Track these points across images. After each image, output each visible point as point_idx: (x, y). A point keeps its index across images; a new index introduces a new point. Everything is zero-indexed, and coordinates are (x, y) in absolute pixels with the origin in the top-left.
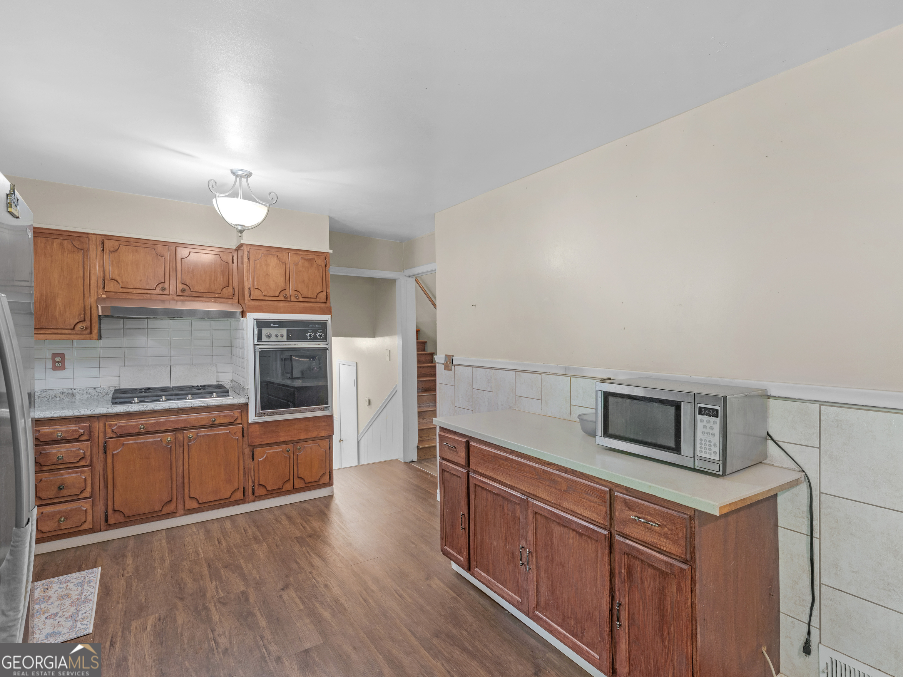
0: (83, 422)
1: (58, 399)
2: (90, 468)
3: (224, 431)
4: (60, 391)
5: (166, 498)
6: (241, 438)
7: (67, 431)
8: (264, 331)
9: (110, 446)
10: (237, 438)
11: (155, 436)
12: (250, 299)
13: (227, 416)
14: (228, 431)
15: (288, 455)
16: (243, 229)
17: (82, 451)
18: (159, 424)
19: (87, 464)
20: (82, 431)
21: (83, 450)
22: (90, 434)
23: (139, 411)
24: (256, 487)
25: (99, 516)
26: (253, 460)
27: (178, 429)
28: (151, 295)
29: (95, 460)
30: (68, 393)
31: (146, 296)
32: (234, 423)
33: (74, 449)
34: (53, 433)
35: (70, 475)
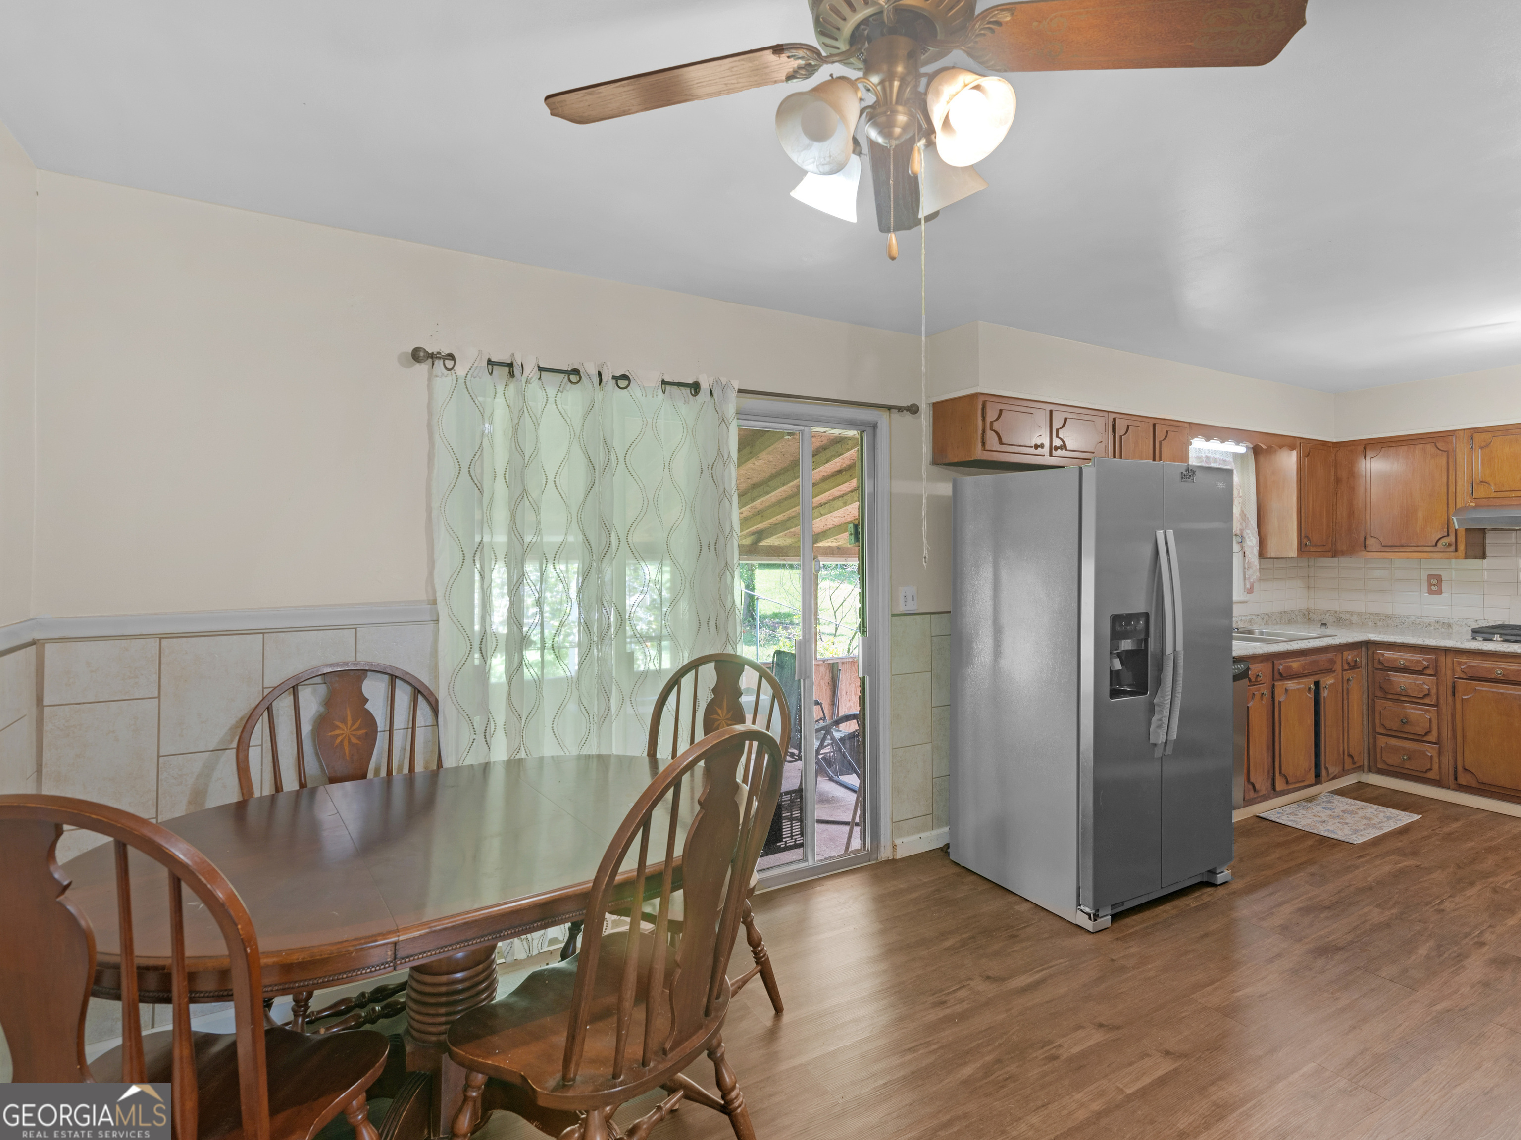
0: (1427, 653)
1: (1433, 627)
2: (1436, 708)
4: (1436, 619)
7: (1410, 661)
9: (1460, 688)
19: (1433, 703)
20: (1426, 663)
21: (1428, 686)
22: (1436, 669)
23: (1496, 651)
25: (1447, 769)
29: (1442, 701)
30: (1443, 623)
33: (1417, 682)
34: (1396, 660)
35: (1413, 712)
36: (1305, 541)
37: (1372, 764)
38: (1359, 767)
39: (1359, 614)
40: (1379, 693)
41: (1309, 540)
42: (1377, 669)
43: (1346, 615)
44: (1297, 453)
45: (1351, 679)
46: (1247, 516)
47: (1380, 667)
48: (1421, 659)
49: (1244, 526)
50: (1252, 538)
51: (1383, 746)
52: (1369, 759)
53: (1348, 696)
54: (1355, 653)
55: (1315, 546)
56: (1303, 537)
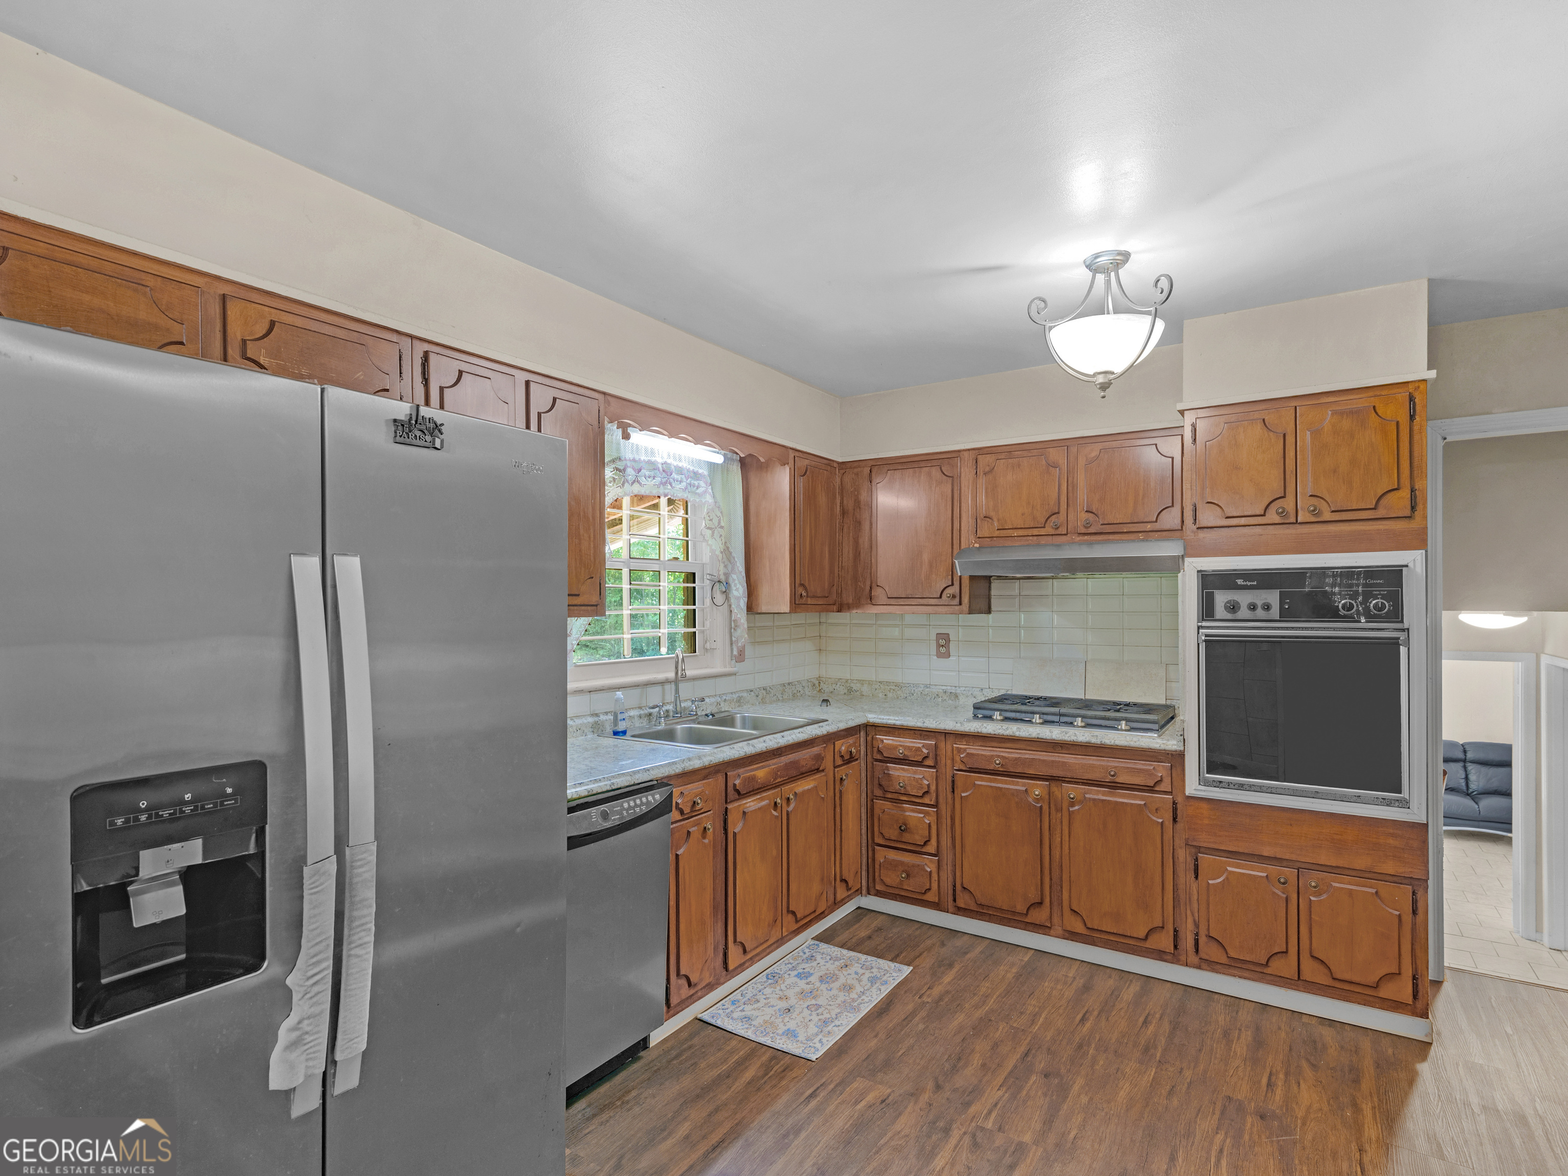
0: (927, 738)
1: (940, 699)
2: (935, 810)
3: (1136, 801)
4: (944, 688)
5: (1033, 896)
6: (1169, 824)
7: (910, 748)
8: (1221, 598)
9: (959, 783)
10: (1160, 821)
11: (1018, 782)
12: (1195, 527)
13: (1140, 771)
14: (1143, 803)
15: (1283, 893)
16: (1107, 381)
17: (927, 783)
18: (1024, 762)
19: (932, 803)
20: (925, 751)
21: (928, 781)
22: (936, 759)
23: (995, 734)
24: (1203, 940)
25: (946, 888)
26: (1196, 877)
27: (1053, 778)
28: (1039, 537)
29: (941, 800)
30: (951, 693)
31: (1031, 540)
32: (1156, 789)
33: (917, 776)
34: (895, 748)
35: (913, 814)
36: (801, 590)
37: (871, 885)
38: (857, 891)
39: (870, 683)
40: (878, 792)
41: (806, 589)
42: (877, 760)
43: (857, 685)
44: (790, 469)
45: (844, 777)
46: (734, 554)
47: (879, 757)
48: (920, 746)
49: (730, 569)
50: (738, 586)
51: (882, 861)
52: (868, 878)
53: (841, 801)
54: (851, 740)
55: (814, 597)
56: (797, 585)
